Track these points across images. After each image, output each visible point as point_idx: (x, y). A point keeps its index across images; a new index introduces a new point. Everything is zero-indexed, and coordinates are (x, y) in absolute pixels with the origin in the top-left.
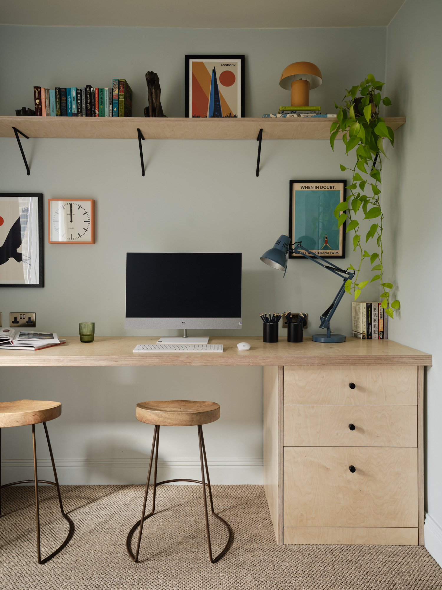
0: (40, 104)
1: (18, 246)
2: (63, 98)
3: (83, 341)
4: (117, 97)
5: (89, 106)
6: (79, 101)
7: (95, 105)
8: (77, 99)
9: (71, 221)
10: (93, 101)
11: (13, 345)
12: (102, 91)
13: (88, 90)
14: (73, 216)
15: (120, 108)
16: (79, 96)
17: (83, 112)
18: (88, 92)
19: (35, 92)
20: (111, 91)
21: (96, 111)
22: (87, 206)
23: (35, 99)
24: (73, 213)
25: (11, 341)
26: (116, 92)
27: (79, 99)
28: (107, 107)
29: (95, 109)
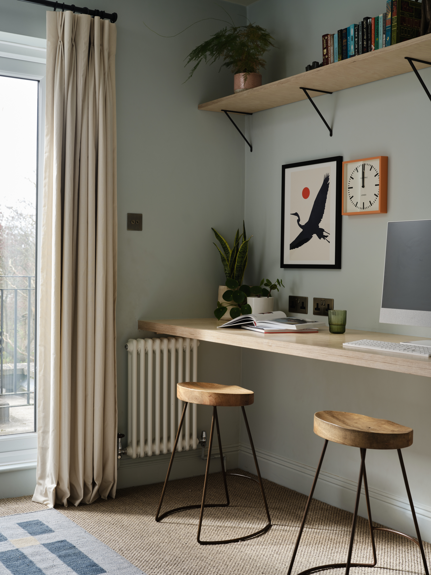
0: (327, 54)
2: (344, 41)
4: (390, 23)
5: (365, 43)
6: (356, 39)
7: (371, 39)
8: (355, 38)
9: (363, 186)
10: (369, 35)
11: (255, 327)
12: (376, 19)
13: (365, 23)
14: (365, 179)
15: (392, 36)
16: (356, 33)
17: (360, 51)
18: (365, 26)
19: (323, 41)
20: (385, 16)
21: (372, 46)
22: (377, 164)
23: (324, 49)
24: (365, 176)
25: (255, 322)
26: (389, 16)
27: (357, 38)
28: (382, 38)
29: (371, 44)
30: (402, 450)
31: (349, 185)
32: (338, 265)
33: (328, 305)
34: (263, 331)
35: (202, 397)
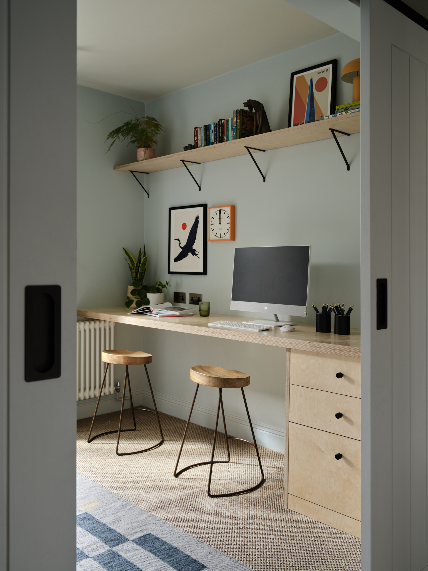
0: (197, 139)
1: (193, 244)
2: (208, 132)
3: (202, 315)
4: (236, 124)
5: (220, 135)
6: (215, 132)
7: (224, 133)
8: (214, 131)
9: (220, 224)
10: (223, 130)
11: (153, 313)
12: (227, 121)
13: (220, 122)
14: (221, 219)
15: (237, 132)
16: (215, 128)
17: (217, 140)
18: (220, 125)
19: (194, 131)
20: (233, 119)
21: (225, 137)
22: (228, 210)
23: (195, 136)
24: (221, 217)
25: (152, 310)
26: (235, 120)
27: (215, 131)
28: (231, 133)
29: (224, 136)
30: (244, 388)
31: (211, 222)
32: (205, 273)
33: (199, 298)
34: (158, 316)
35: (118, 359)
